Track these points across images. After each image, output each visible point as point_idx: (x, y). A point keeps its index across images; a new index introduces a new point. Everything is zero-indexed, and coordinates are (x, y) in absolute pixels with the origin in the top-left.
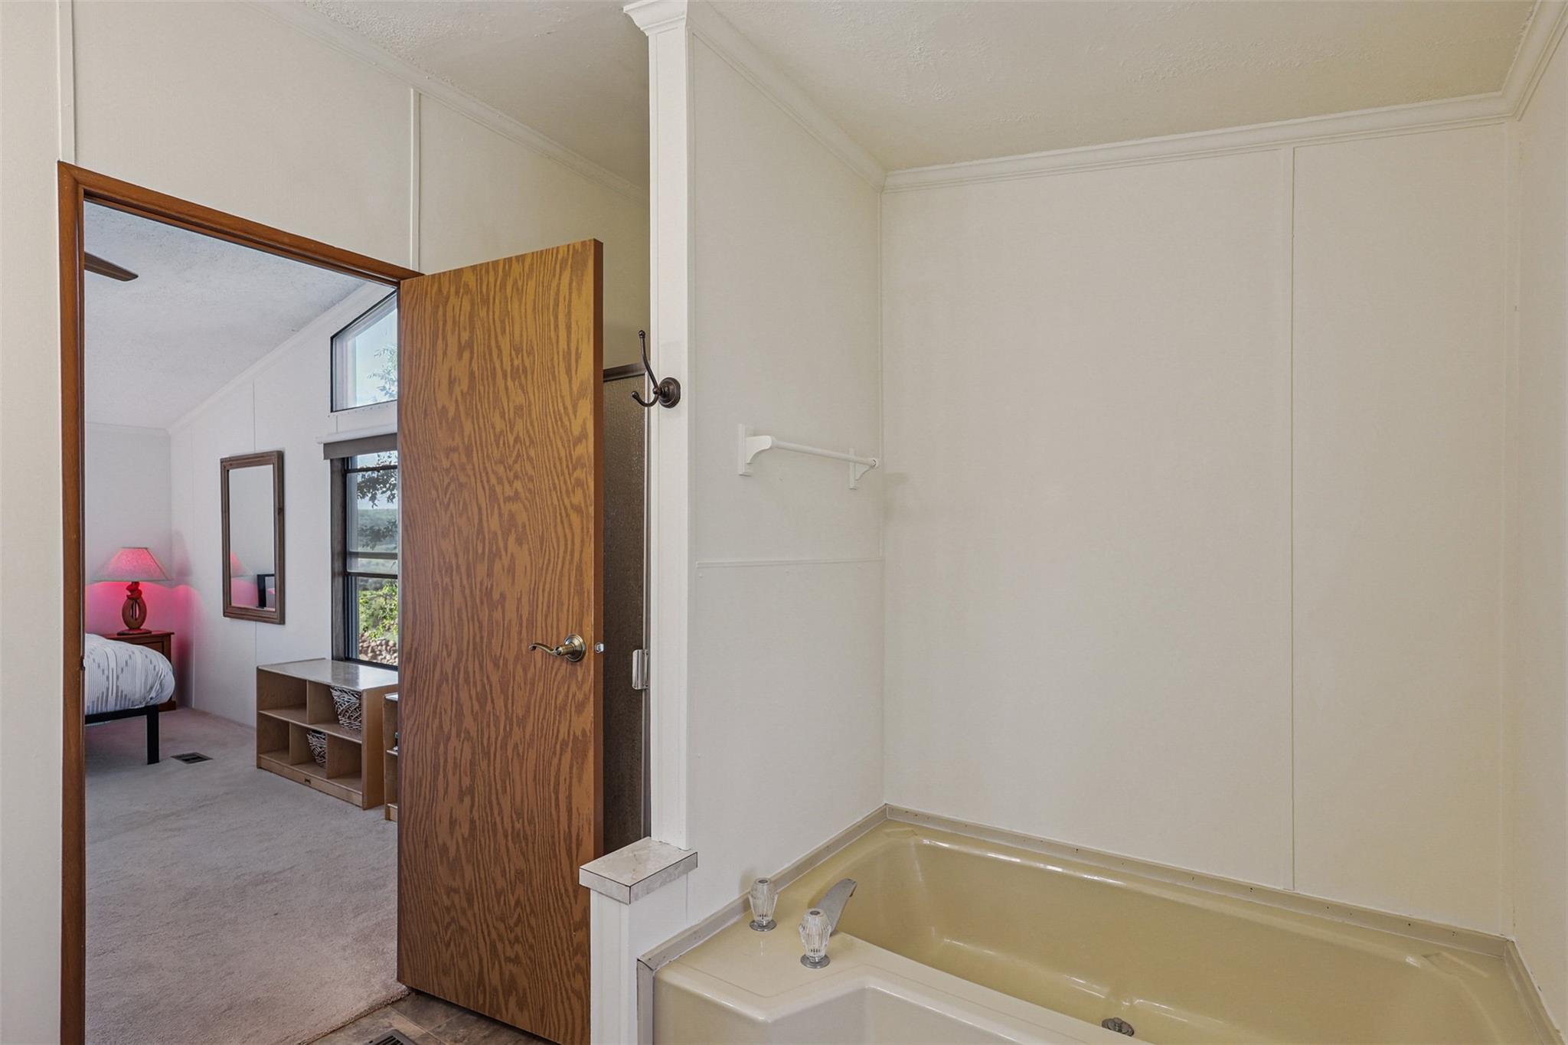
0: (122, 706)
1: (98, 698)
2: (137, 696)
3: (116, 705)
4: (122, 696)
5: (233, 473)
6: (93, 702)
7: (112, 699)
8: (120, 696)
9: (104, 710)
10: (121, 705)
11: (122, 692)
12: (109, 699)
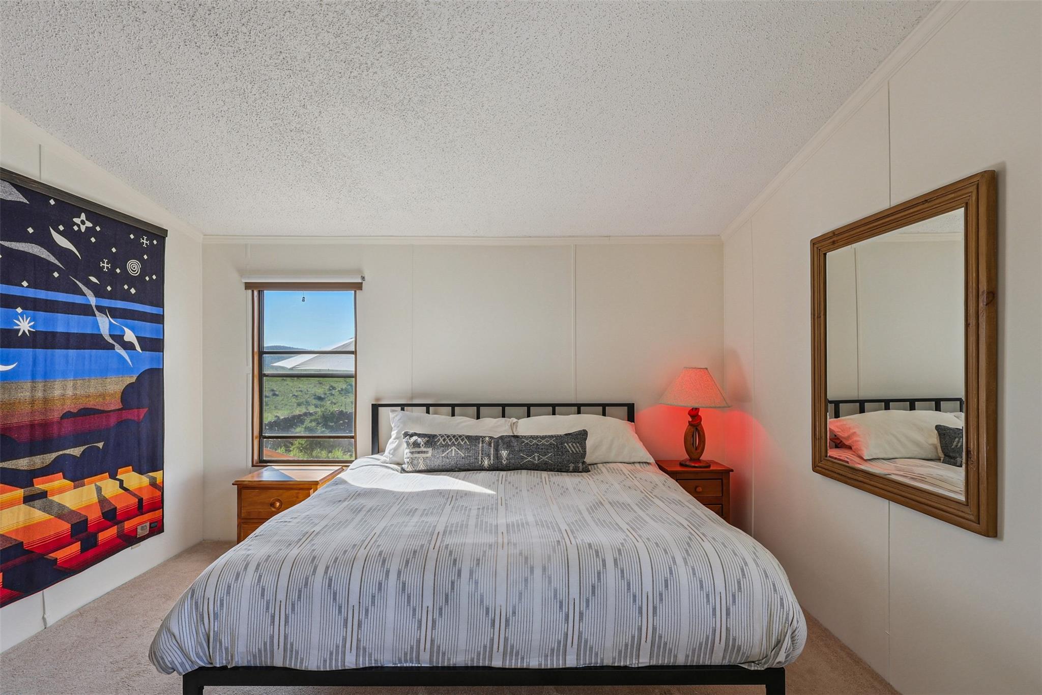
0: (732, 661)
1: (701, 644)
2: (756, 650)
3: (724, 658)
4: (734, 646)
5: (833, 257)
6: (694, 650)
7: (719, 648)
8: (732, 645)
9: (707, 663)
10: (730, 657)
11: (734, 640)
12: (715, 649)
